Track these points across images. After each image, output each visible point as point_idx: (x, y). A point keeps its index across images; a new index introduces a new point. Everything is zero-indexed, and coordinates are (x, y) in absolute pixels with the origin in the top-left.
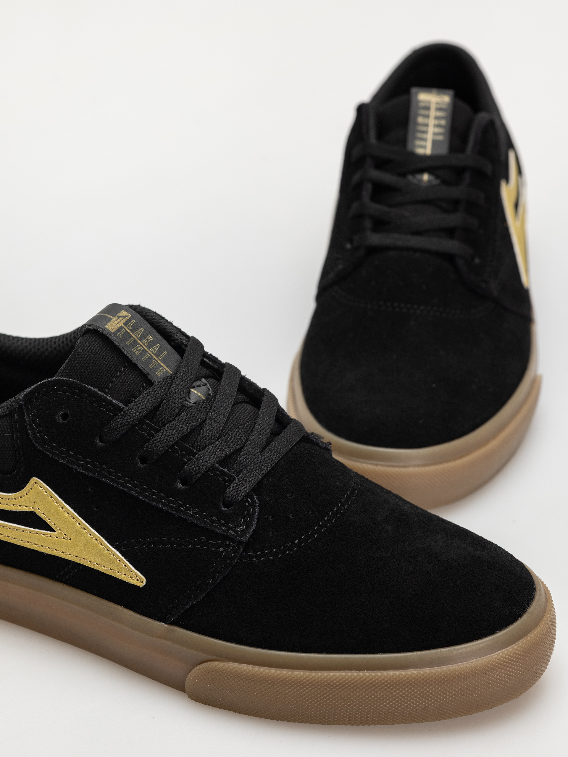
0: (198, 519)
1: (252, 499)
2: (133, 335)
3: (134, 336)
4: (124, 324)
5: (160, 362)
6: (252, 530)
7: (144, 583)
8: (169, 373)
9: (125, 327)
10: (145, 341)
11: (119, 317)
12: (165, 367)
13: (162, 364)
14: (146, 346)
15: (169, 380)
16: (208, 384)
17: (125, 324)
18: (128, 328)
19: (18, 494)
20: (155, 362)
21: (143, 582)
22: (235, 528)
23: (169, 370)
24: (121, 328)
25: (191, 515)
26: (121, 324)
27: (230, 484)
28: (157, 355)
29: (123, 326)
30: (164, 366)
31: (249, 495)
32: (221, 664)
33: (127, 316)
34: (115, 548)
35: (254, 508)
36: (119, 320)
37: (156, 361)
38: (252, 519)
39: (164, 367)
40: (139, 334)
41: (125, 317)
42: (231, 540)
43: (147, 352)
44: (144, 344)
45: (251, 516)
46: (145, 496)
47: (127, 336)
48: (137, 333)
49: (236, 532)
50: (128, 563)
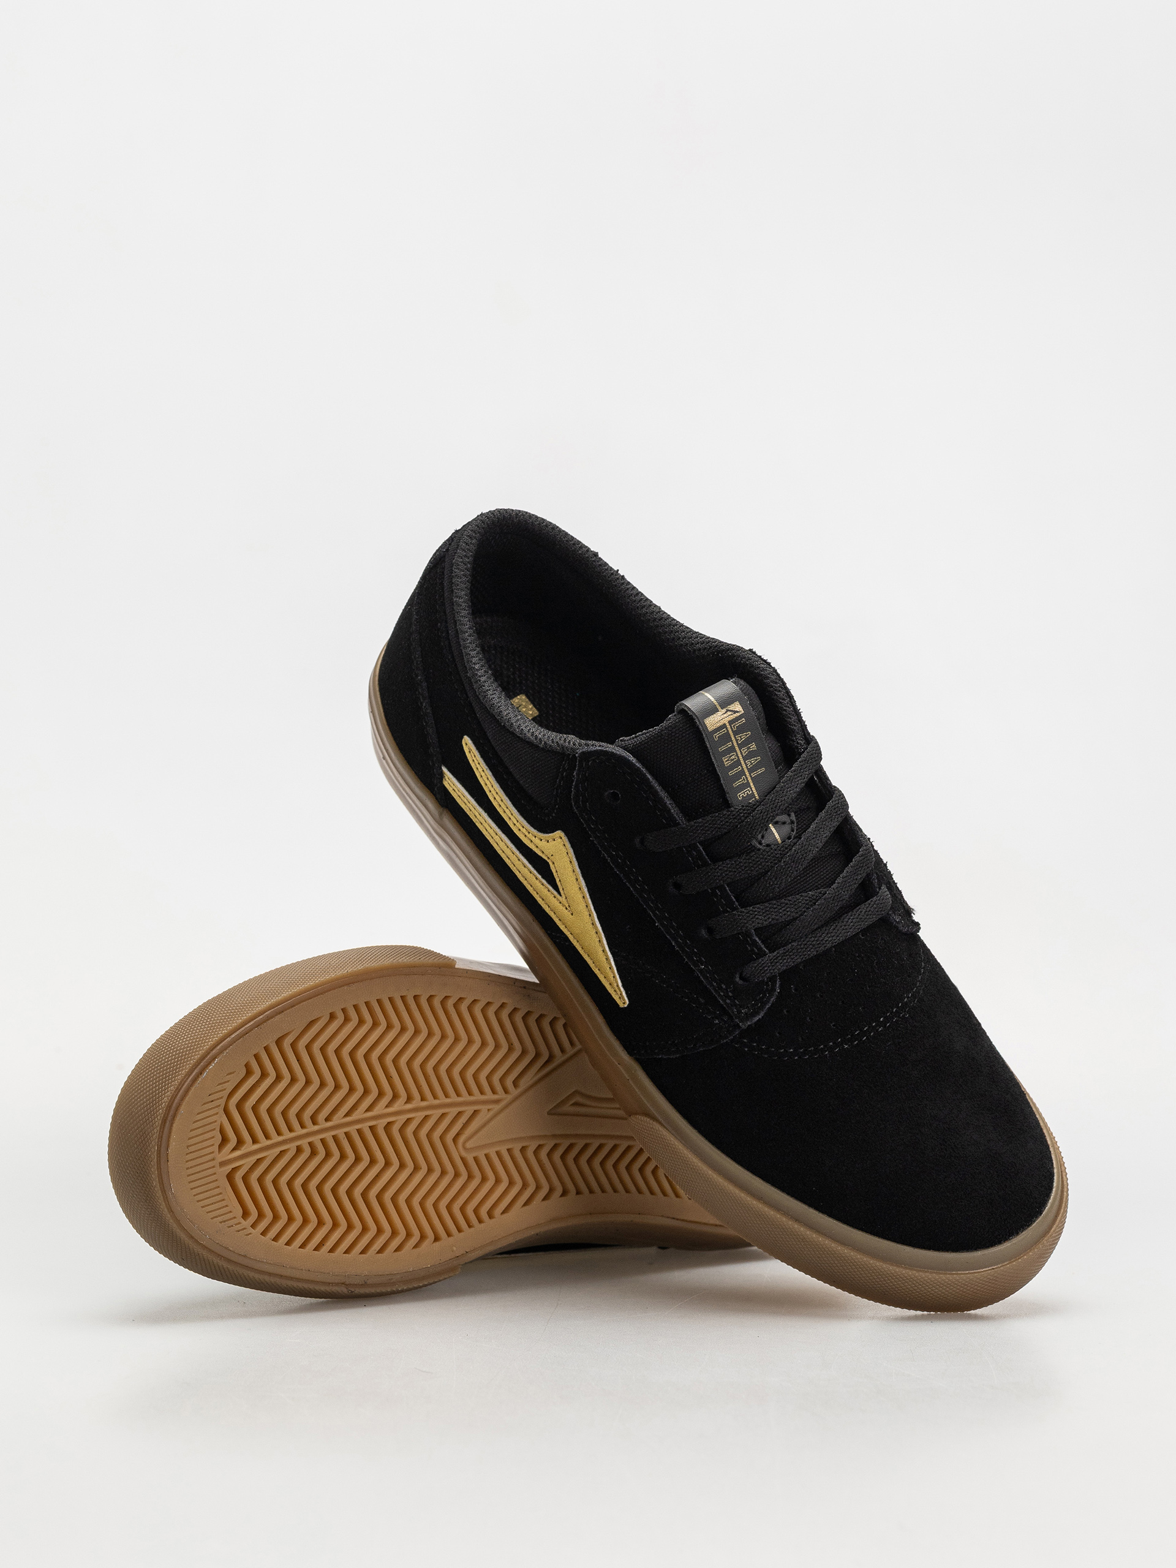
0: (706, 978)
1: (774, 984)
2: (733, 738)
3: (734, 741)
4: (729, 722)
5: (750, 781)
6: (756, 1019)
7: (626, 1006)
8: (755, 797)
9: (728, 727)
10: (745, 751)
11: (727, 711)
12: (754, 789)
13: (752, 784)
14: (742, 755)
15: (750, 807)
16: (795, 825)
17: (731, 722)
18: (732, 729)
19: (541, 835)
20: (744, 779)
21: (624, 1003)
22: (741, 1007)
23: (756, 793)
24: (724, 726)
25: (701, 971)
26: (726, 721)
27: (757, 958)
28: (751, 771)
29: (728, 724)
30: (753, 786)
31: (772, 979)
32: (664, 1132)
33: (738, 712)
34: (612, 953)
35: (771, 996)
36: (725, 715)
37: (746, 778)
38: (762, 1008)
39: (751, 789)
40: (741, 739)
41: (735, 712)
42: (730, 1017)
43: (741, 764)
44: (741, 753)
45: (764, 1004)
46: (662, 924)
47: (726, 738)
48: (740, 737)
49: (739, 1012)
50: (618, 977)
